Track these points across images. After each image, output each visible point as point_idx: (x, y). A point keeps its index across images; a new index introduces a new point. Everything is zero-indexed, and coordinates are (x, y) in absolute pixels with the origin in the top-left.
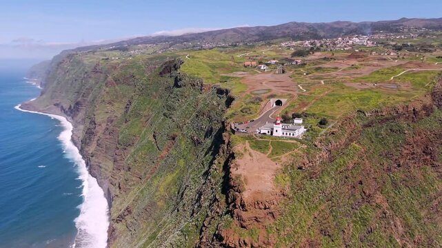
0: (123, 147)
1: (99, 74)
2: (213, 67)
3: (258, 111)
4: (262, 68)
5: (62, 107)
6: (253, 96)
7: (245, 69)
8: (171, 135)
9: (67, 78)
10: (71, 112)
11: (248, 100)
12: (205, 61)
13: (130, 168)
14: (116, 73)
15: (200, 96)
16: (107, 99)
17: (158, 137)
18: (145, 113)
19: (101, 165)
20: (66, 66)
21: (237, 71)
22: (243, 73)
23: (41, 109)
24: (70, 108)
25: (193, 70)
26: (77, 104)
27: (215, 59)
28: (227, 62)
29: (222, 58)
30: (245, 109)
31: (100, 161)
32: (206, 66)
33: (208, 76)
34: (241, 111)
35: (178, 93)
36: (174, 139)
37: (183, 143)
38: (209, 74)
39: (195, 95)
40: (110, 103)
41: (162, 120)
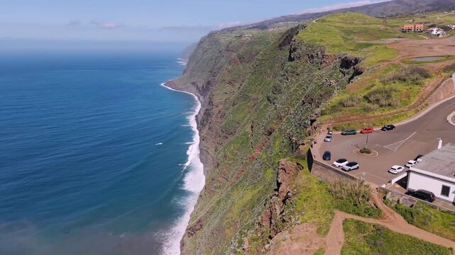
0: (225, 134)
1: (230, 52)
2: (348, 32)
3: (414, 101)
4: (434, 33)
5: (197, 86)
6: (406, 66)
7: (402, 35)
8: (268, 128)
9: (205, 57)
10: (203, 91)
11: (391, 74)
12: (339, 25)
13: (218, 165)
14: (241, 51)
15: (317, 73)
16: (228, 78)
17: (256, 129)
18: (254, 96)
19: (209, 151)
20: (205, 45)
21: (387, 37)
22: (398, 39)
23: (180, 87)
24: (203, 87)
25: (316, 36)
26: (209, 83)
27: (356, 22)
28: (372, 26)
29: (367, 21)
30: (375, 92)
31: (209, 146)
32: (338, 31)
33: (336, 42)
34: (365, 97)
35: (289, 68)
36: (270, 133)
37: (277, 143)
38: (339, 40)
39: (310, 71)
40: (230, 83)
41: (265, 105)
